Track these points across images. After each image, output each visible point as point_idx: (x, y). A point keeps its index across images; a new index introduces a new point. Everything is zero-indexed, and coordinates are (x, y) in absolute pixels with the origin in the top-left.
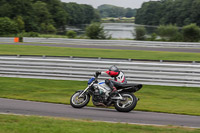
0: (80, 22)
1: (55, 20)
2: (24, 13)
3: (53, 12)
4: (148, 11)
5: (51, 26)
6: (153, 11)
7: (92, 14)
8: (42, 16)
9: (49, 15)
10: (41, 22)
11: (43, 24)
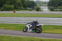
0: (31, 6)
1: (23, 5)
2: (14, 4)
3: (23, 3)
4: (52, 2)
5: (22, 8)
6: (53, 2)
7: (34, 3)
8: (20, 4)
9: (22, 4)
10: (19, 6)
11: (20, 7)
